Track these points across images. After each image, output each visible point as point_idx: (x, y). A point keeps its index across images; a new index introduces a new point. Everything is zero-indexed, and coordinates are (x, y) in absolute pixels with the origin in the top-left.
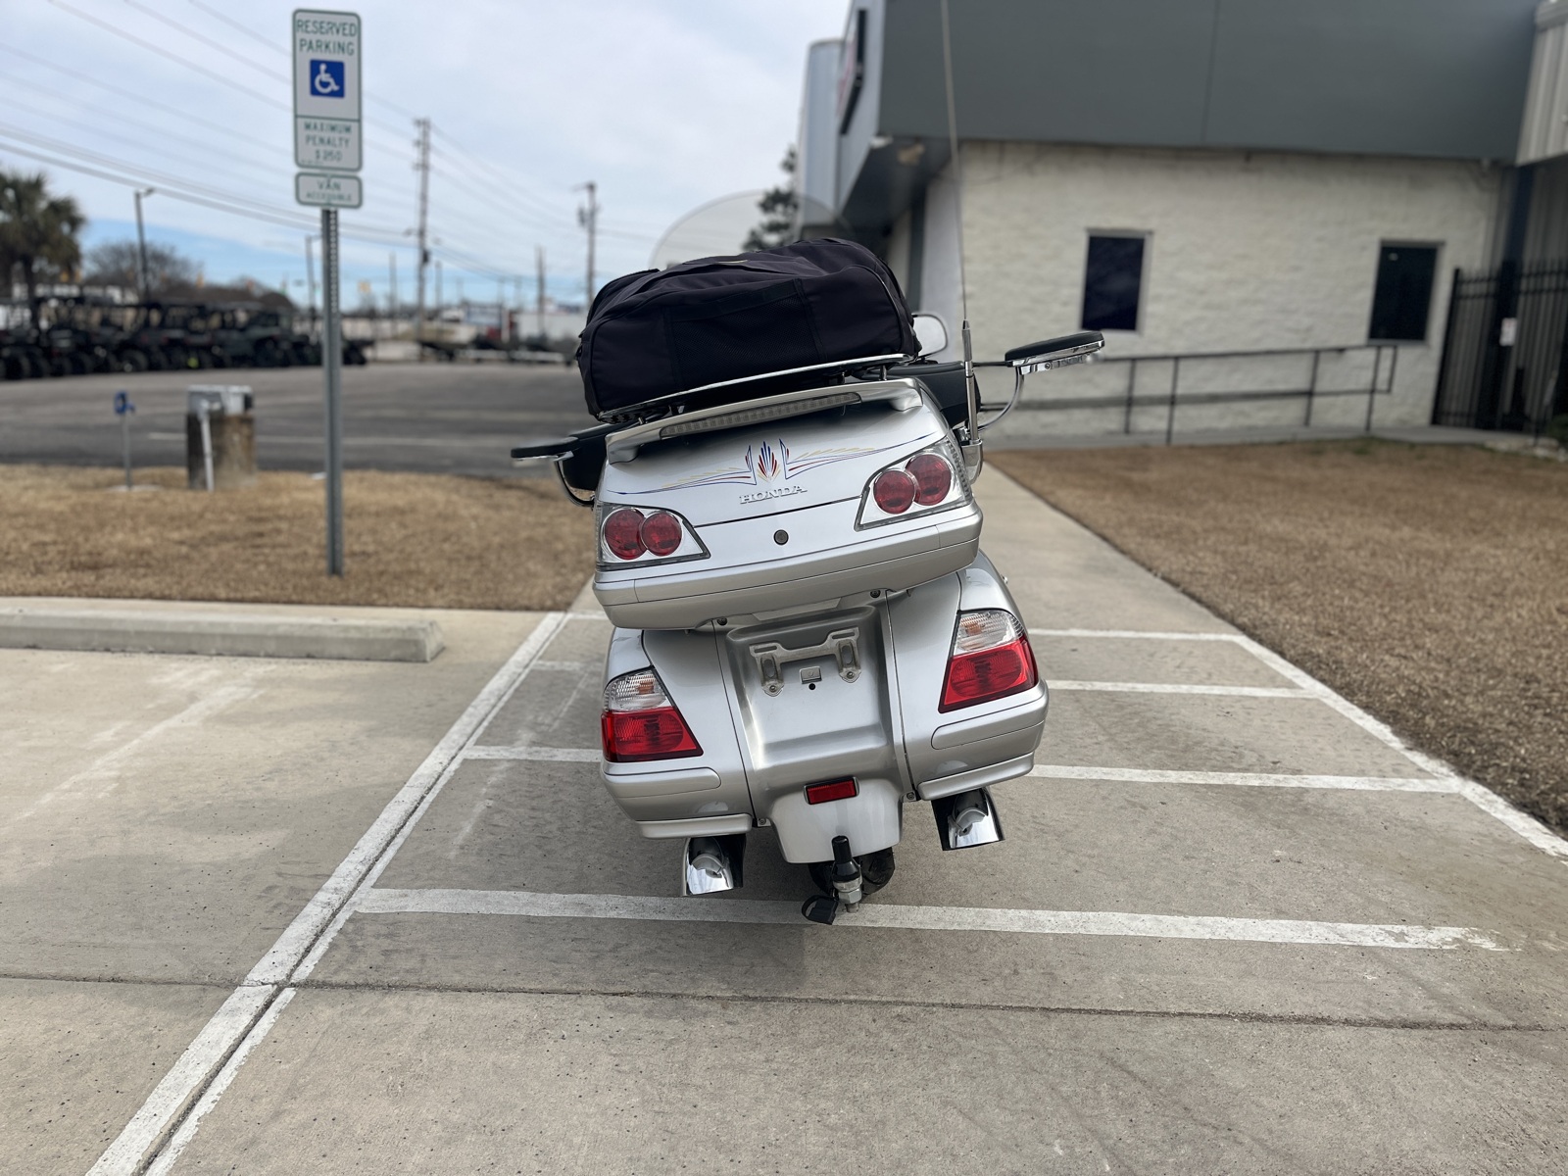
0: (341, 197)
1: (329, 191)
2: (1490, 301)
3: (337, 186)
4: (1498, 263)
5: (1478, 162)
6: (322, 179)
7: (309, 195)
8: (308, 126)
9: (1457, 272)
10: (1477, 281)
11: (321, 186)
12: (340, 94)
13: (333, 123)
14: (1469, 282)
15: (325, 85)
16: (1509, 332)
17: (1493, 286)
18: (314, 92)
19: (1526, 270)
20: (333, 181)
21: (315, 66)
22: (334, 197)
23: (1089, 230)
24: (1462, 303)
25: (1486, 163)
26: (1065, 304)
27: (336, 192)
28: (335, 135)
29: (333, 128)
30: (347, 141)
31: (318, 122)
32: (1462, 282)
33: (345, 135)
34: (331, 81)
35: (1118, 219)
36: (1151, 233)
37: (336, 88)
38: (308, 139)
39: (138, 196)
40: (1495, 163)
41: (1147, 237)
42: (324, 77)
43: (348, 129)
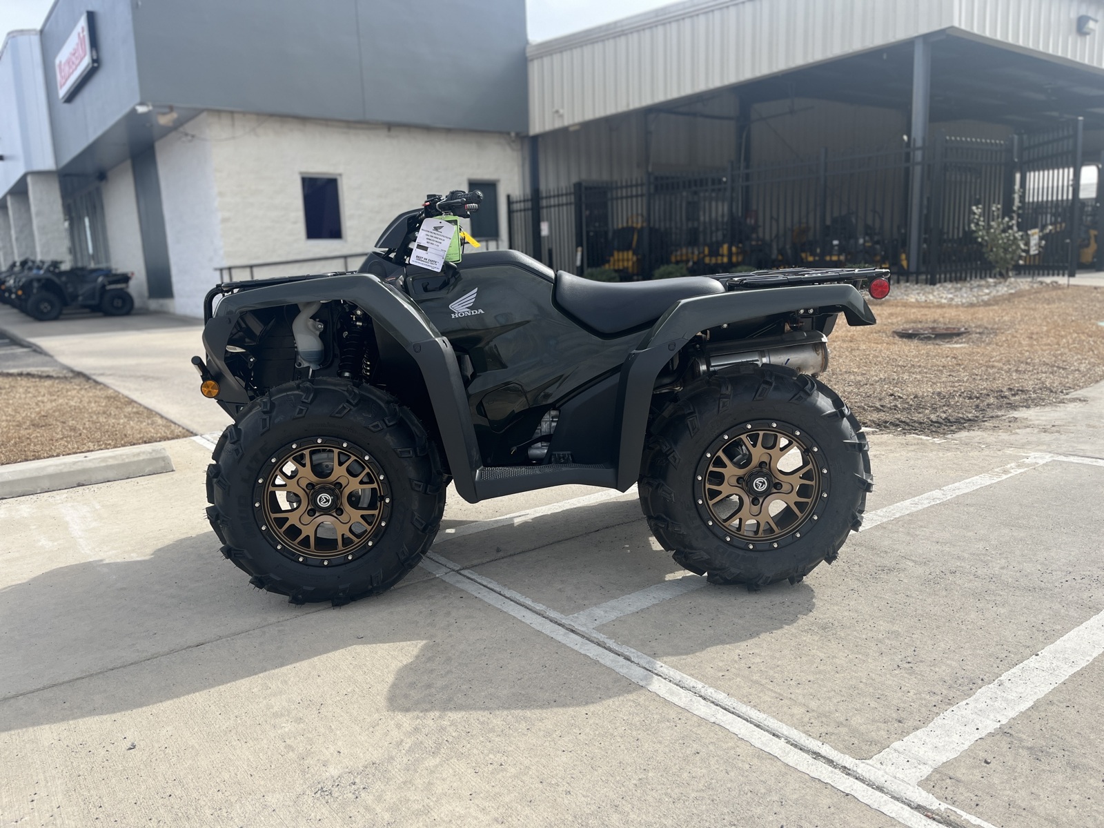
2: (530, 213)
4: (528, 191)
5: (509, 134)
9: (509, 197)
10: (520, 202)
14: (517, 202)
16: (545, 229)
17: (529, 205)
19: (544, 195)
23: (301, 173)
24: (515, 214)
25: (513, 134)
26: (295, 223)
32: (513, 203)
35: (320, 167)
36: (340, 175)
40: (517, 134)
41: (339, 178)
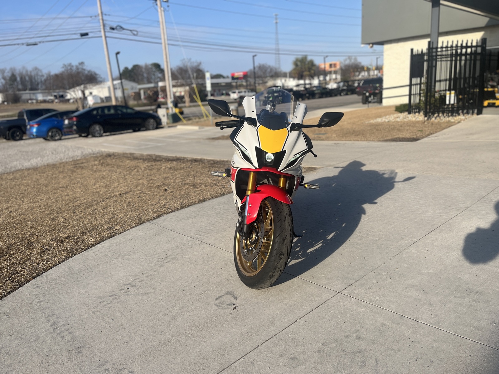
39: (325, 58)
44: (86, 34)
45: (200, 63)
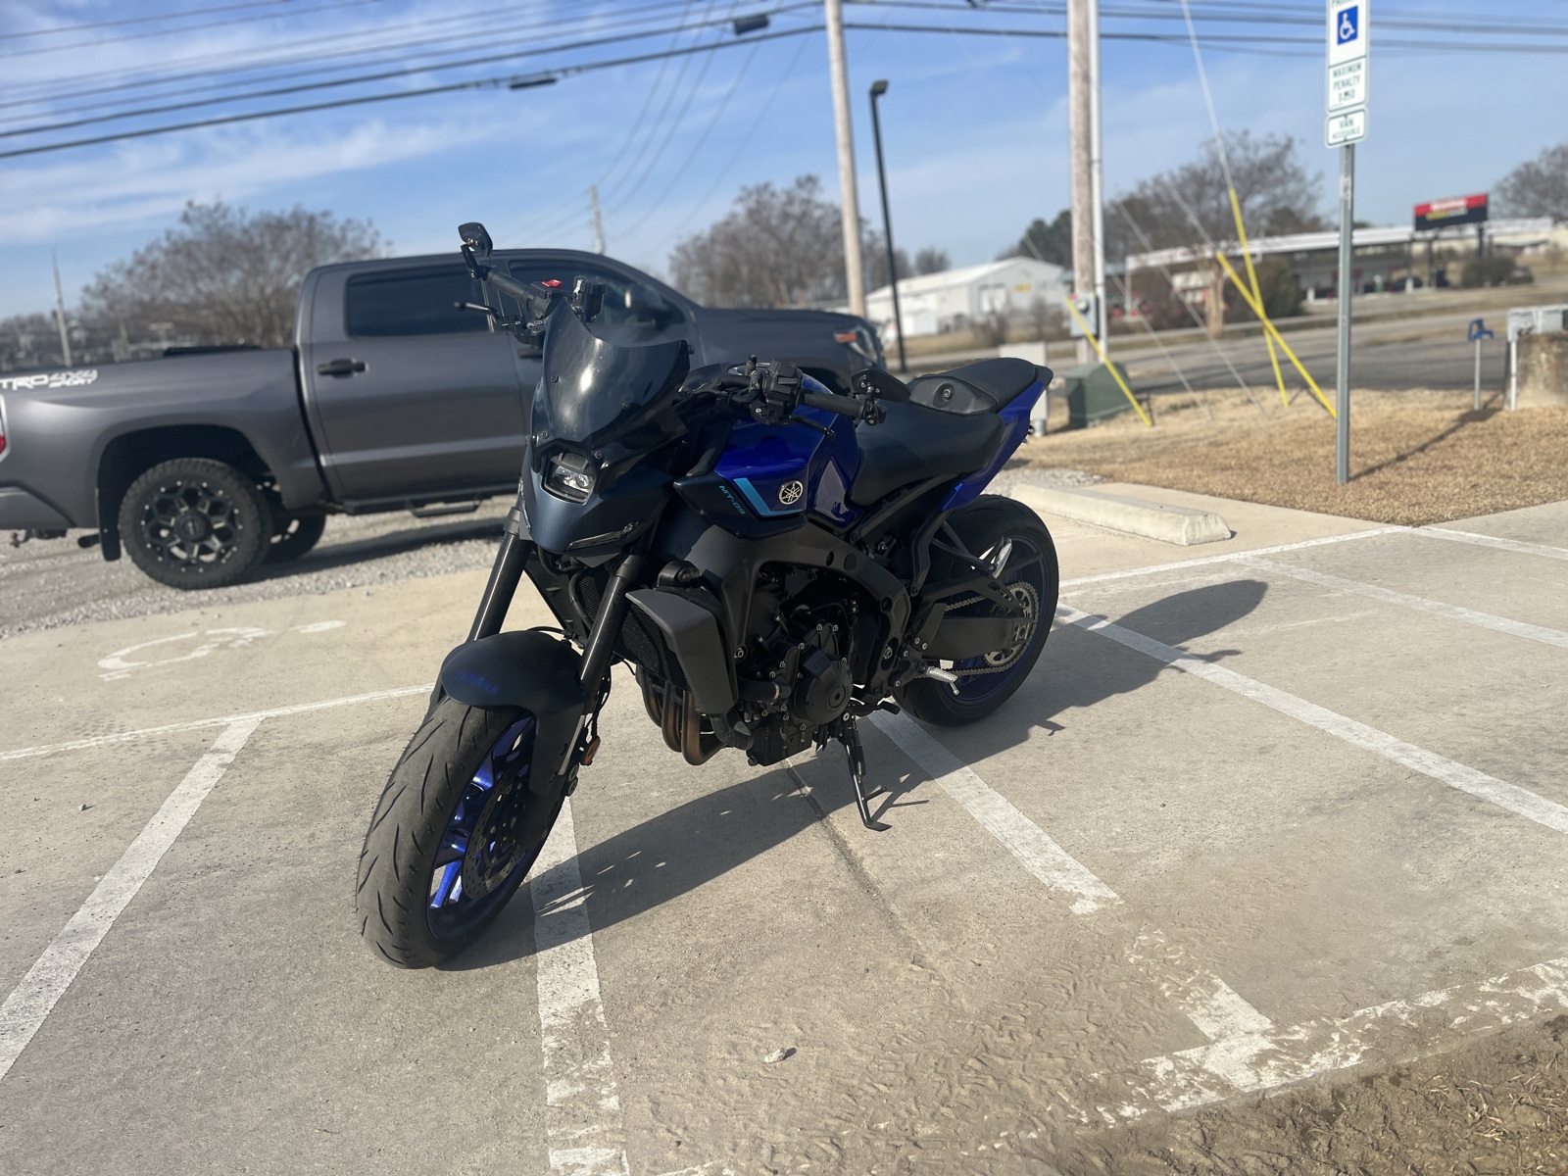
0: (1353, 131)
1: (1347, 129)
3: (1351, 122)
6: (1342, 119)
7: (1334, 137)
8: (1335, 74)
11: (1341, 126)
12: (1354, 37)
13: (1350, 64)
15: (1346, 31)
18: (1341, 41)
20: (1350, 117)
21: (1340, 15)
22: (1348, 133)
27: (1349, 128)
28: (1350, 75)
29: (1350, 69)
30: (1358, 78)
31: (1341, 67)
33: (1358, 73)
34: (1350, 26)
37: (1352, 31)
38: (1336, 84)
42: (1346, 24)
43: (1359, 67)
44: (760, 22)
45: (1288, 146)
